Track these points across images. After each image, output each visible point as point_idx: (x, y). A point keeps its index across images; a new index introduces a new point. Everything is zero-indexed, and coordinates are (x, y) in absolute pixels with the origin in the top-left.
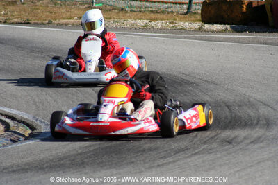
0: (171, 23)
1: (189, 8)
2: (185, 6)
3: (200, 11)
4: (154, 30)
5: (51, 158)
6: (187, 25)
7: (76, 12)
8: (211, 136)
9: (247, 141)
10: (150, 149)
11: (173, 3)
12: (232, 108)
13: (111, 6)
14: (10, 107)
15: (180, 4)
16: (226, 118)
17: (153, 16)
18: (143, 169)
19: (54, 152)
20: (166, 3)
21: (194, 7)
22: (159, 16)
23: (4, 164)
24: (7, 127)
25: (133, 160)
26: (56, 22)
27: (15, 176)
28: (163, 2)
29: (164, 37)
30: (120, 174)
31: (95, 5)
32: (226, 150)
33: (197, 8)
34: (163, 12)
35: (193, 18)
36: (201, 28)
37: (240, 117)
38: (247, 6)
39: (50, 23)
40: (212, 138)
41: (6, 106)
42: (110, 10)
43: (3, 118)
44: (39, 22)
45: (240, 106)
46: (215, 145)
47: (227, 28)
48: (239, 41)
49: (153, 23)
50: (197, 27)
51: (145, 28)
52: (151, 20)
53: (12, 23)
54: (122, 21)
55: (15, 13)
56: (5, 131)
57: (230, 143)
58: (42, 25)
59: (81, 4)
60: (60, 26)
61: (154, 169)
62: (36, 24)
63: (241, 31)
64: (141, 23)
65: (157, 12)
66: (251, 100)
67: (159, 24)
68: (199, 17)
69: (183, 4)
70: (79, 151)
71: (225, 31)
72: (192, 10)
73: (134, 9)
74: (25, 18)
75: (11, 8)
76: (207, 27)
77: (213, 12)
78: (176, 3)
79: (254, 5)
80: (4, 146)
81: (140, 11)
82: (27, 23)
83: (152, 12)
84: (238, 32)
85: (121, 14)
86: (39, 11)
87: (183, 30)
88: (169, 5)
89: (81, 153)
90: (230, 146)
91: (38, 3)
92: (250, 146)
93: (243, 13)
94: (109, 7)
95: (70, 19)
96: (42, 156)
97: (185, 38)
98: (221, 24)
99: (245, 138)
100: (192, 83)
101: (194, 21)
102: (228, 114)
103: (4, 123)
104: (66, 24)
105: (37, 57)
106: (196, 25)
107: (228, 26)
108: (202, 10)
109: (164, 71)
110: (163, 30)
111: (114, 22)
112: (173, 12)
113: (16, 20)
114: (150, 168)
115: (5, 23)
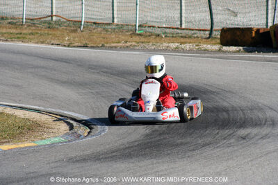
0: (196, 46)
1: (210, 34)
2: (207, 33)
3: (219, 36)
4: (183, 51)
5: (106, 151)
6: (209, 47)
7: (123, 37)
8: (229, 133)
9: (257, 137)
10: (182, 144)
11: (198, 30)
12: (245, 112)
13: (150, 32)
14: (73, 111)
15: (203, 30)
16: (241, 119)
17: (182, 40)
18: (177, 160)
19: (108, 146)
20: (193, 30)
21: (214, 33)
22: (187, 40)
23: (69, 155)
24: (71, 127)
25: (169, 152)
26: (108, 45)
27: (78, 165)
28: (190, 29)
29: (191, 56)
30: (159, 163)
31: (137, 32)
32: (241, 145)
33: (217, 34)
34: (190, 37)
35: (214, 42)
36: (220, 49)
37: (252, 119)
38: (256, 32)
39: (103, 46)
40: (230, 135)
41: (70, 111)
42: (149, 36)
43: (69, 120)
44: (95, 45)
45: (251, 110)
46: (232, 141)
47: (240, 50)
48: (250, 59)
49: (183, 46)
50: (217, 49)
51: (176, 50)
52: (181, 43)
53: (74, 47)
54: (159, 44)
55: (77, 39)
56: (70, 130)
57: (244, 138)
58: (97, 47)
59: (127, 32)
60: (111, 48)
61: (185, 159)
62: (92, 47)
63: (251, 52)
64: (173, 45)
65: (186, 37)
66: (260, 105)
67: (187, 46)
68: (219, 41)
69: (206, 30)
70: (127, 146)
71: (238, 52)
72: (213, 35)
73: (168, 35)
74: (84, 42)
75: (73, 34)
76: (225, 48)
77: (229, 37)
78: (200, 30)
79: (261, 31)
80: (69, 141)
81: (173, 37)
82: (85, 46)
83: (182, 37)
84: (249, 52)
85: (158, 39)
86: (95, 37)
87: (206, 51)
88: (195, 31)
89: (129, 148)
90: (245, 141)
91: (94, 31)
92: (259, 141)
93: (253, 38)
94: (148, 34)
95: (119, 42)
96: (99, 149)
97: (208, 57)
98: (235, 46)
99: (256, 135)
100: (214, 92)
101: (215, 44)
102: (242, 116)
103: (68, 124)
104: (116, 47)
105: (94, 73)
106: (216, 47)
107: (241, 48)
108: (221, 35)
109: (192, 83)
110: (191, 51)
111: (153, 45)
112: (197, 37)
113: (76, 44)
114: (183, 158)
115: (68, 46)
